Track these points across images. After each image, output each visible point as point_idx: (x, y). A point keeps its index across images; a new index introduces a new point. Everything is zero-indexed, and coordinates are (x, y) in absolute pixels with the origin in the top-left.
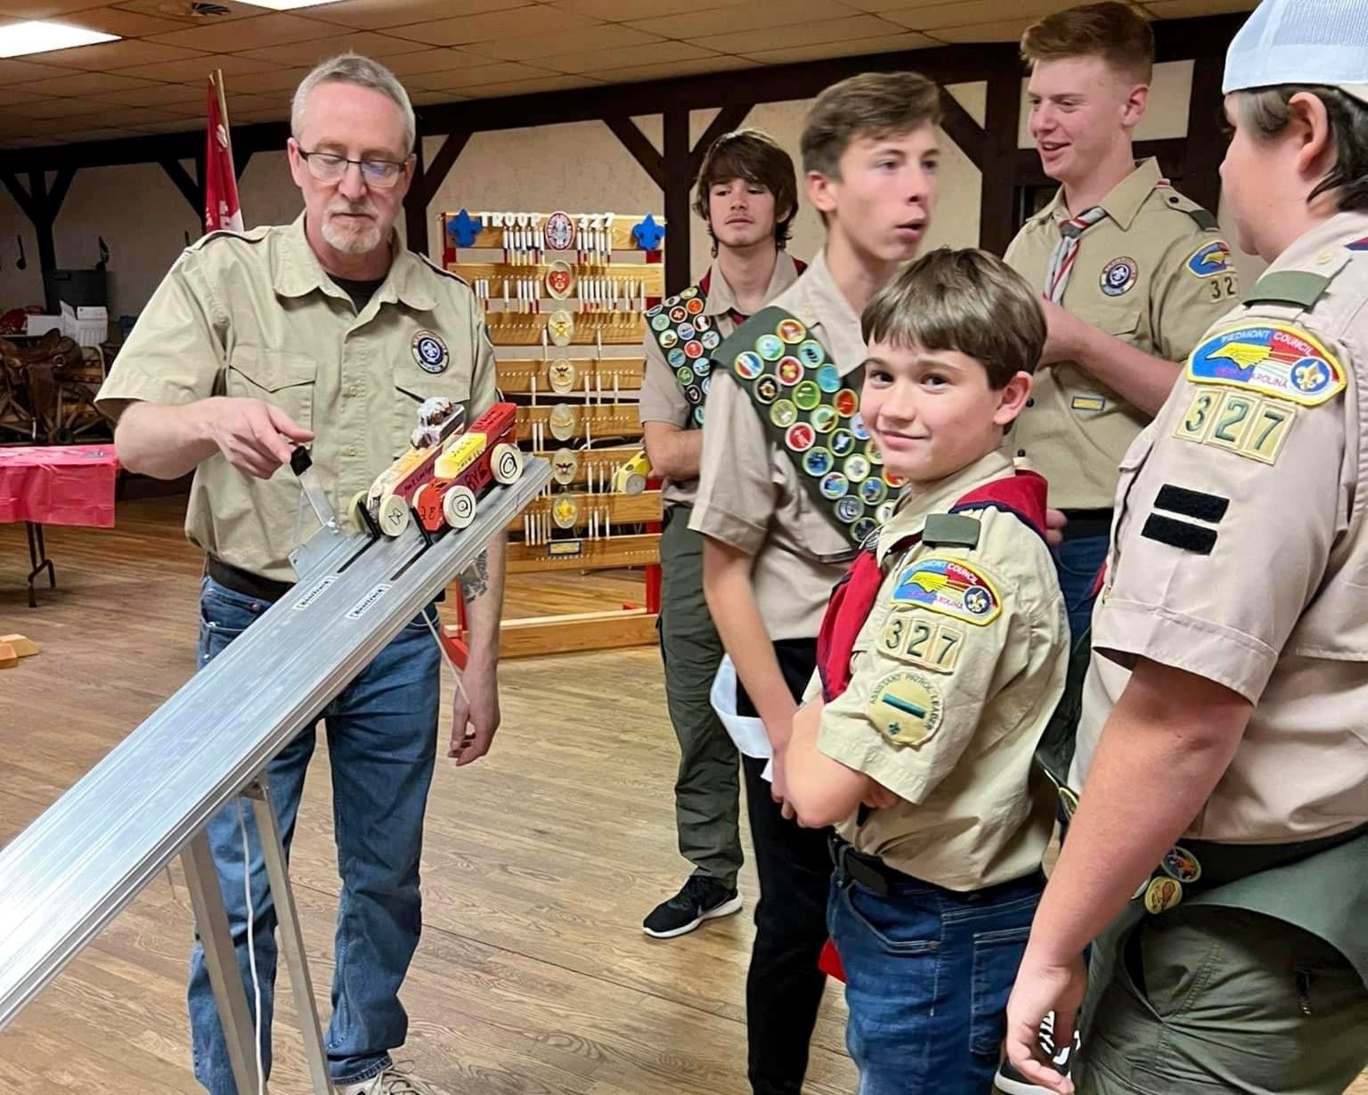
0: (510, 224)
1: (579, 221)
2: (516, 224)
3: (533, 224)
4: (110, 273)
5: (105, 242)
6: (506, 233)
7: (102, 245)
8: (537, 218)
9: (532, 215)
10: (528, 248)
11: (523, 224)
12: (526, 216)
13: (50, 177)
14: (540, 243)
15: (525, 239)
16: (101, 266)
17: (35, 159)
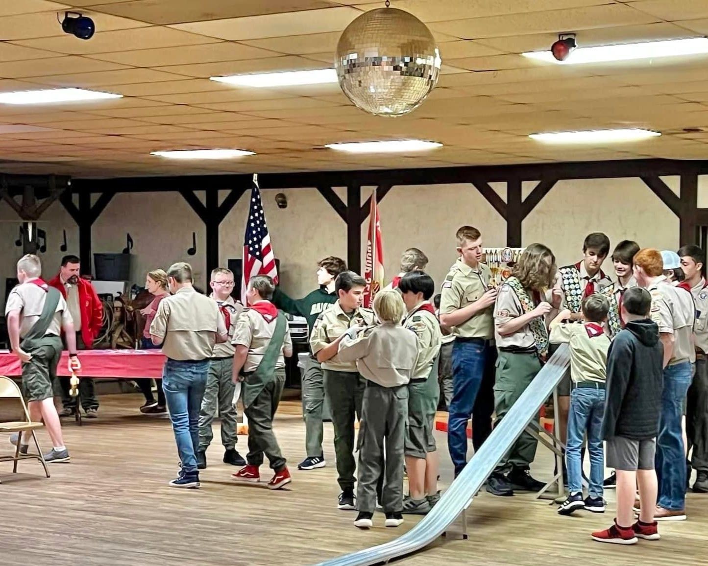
0: (489, 252)
1: (515, 251)
2: (491, 252)
3: (497, 252)
4: (133, 256)
5: (131, 236)
6: (487, 256)
7: (129, 239)
8: (499, 250)
9: (497, 249)
10: (495, 262)
11: (493, 252)
12: (495, 249)
13: (95, 197)
14: (500, 260)
15: (494, 258)
16: (126, 251)
17: (85, 186)
